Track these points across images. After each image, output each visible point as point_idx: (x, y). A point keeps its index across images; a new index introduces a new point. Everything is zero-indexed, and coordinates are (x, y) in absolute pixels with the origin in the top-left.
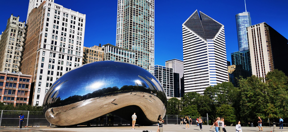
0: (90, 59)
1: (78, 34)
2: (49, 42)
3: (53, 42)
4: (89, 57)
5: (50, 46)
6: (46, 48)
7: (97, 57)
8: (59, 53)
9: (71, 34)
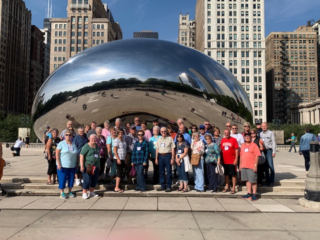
0: (292, 50)
1: (254, 15)
2: (214, 37)
3: (219, 35)
4: (289, 47)
5: (216, 43)
6: (211, 47)
7: (304, 44)
8: (228, 50)
9: (243, 17)
